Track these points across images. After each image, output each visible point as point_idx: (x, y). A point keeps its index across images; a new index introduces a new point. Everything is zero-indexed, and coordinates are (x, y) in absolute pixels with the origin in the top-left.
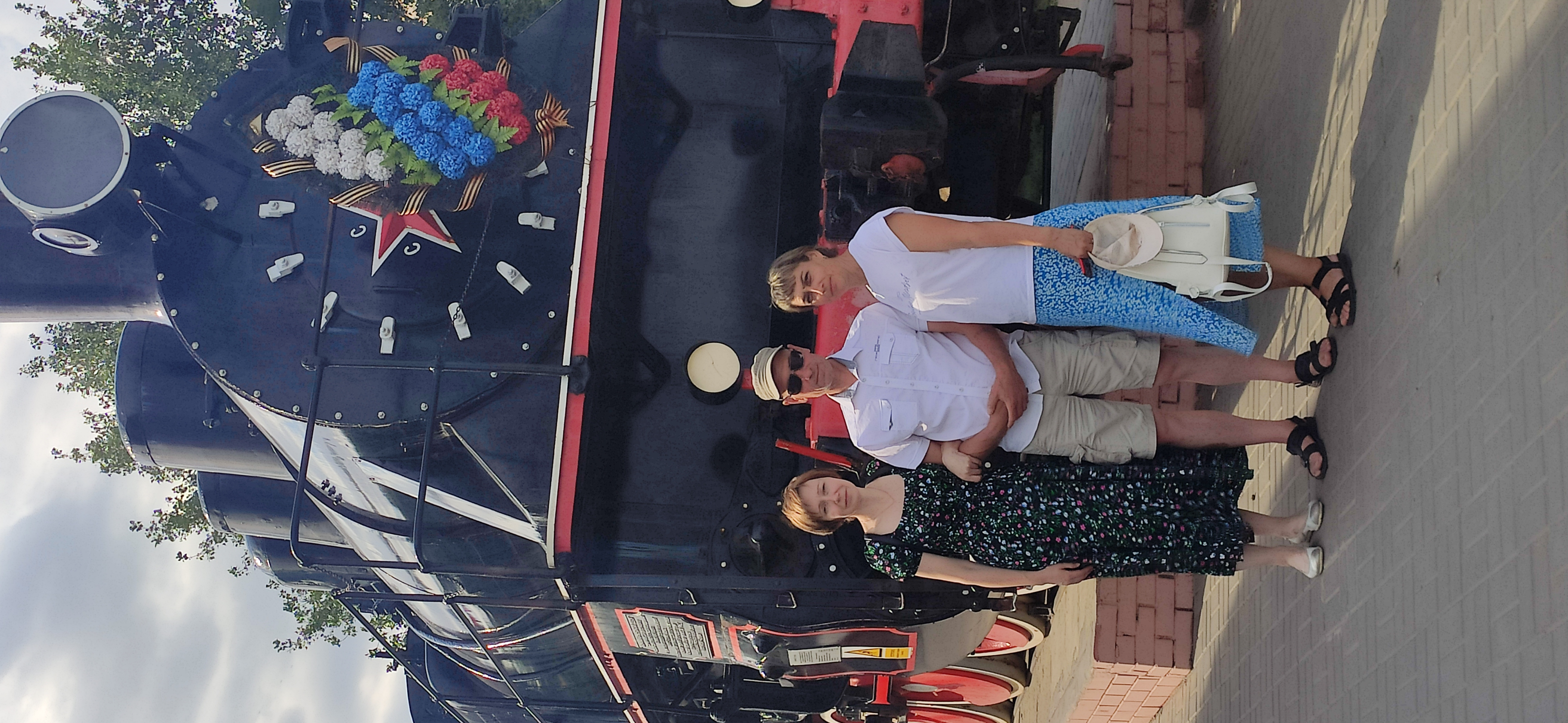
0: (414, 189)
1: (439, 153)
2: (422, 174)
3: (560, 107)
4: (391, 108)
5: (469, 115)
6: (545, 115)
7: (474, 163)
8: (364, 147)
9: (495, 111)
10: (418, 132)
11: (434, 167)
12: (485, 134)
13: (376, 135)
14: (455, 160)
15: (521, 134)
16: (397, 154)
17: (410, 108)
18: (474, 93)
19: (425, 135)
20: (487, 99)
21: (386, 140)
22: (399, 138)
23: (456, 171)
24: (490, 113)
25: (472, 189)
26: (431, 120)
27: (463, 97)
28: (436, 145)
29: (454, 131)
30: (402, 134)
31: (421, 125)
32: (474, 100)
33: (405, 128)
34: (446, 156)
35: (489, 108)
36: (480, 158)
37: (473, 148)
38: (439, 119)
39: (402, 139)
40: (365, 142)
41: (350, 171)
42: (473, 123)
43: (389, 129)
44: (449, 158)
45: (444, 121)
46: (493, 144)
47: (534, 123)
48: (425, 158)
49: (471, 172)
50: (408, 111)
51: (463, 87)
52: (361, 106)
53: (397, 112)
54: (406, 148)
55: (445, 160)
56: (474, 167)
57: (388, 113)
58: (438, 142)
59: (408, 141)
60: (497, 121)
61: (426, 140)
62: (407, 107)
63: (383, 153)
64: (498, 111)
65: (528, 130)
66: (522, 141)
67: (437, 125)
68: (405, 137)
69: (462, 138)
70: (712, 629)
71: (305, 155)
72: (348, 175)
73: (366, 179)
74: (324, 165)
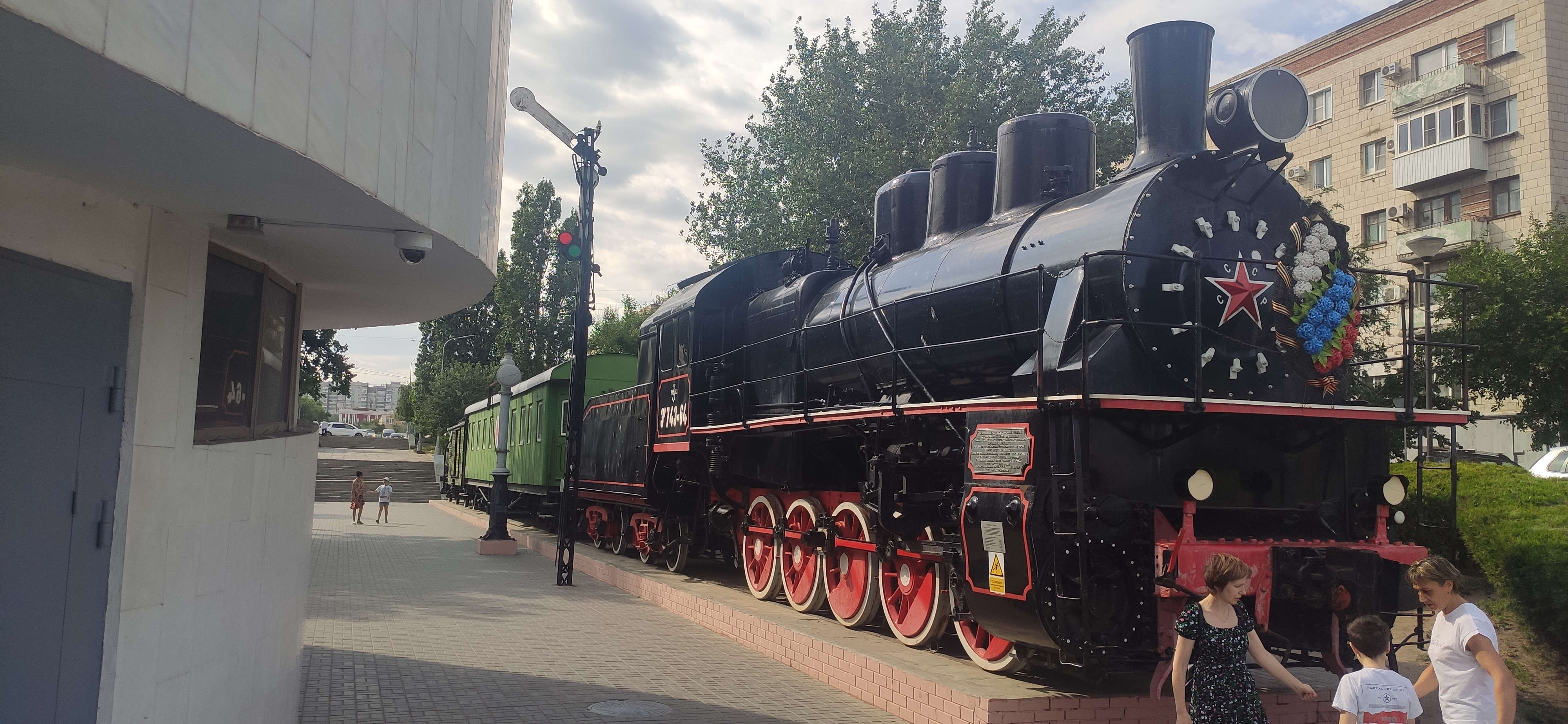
1: (1312, 323)
2: (1300, 313)
3: (1334, 388)
5: (1333, 339)
6: (1332, 382)
7: (1306, 342)
8: (1313, 280)
10: (1324, 311)
11: (1303, 321)
12: (1323, 349)
13: (1320, 287)
14: (1309, 332)
15: (1322, 369)
16: (1311, 299)
19: (1322, 315)
21: (1318, 293)
23: (1302, 333)
24: (1334, 351)
25: (1290, 342)
30: (1323, 302)
31: (1328, 312)
33: (1326, 302)
35: (1337, 350)
36: (1309, 346)
37: (1316, 343)
38: (1332, 322)
39: (1319, 302)
40: (1316, 280)
41: (1299, 272)
43: (1324, 294)
44: (1311, 329)
45: (1331, 325)
46: (1317, 353)
47: (1327, 376)
48: (1310, 315)
49: (1300, 341)
50: (1335, 305)
51: (1347, 335)
52: (1334, 277)
53: (1334, 298)
54: (1314, 304)
55: (1309, 326)
56: (1304, 344)
57: (1333, 294)
58: (1319, 322)
59: (1318, 305)
63: (1311, 292)
65: (1323, 372)
66: (1318, 370)
67: (1328, 321)
69: (1321, 336)
70: (1016, 478)
71: (1305, 247)
72: (1296, 271)
73: (1294, 282)
74: (1300, 256)
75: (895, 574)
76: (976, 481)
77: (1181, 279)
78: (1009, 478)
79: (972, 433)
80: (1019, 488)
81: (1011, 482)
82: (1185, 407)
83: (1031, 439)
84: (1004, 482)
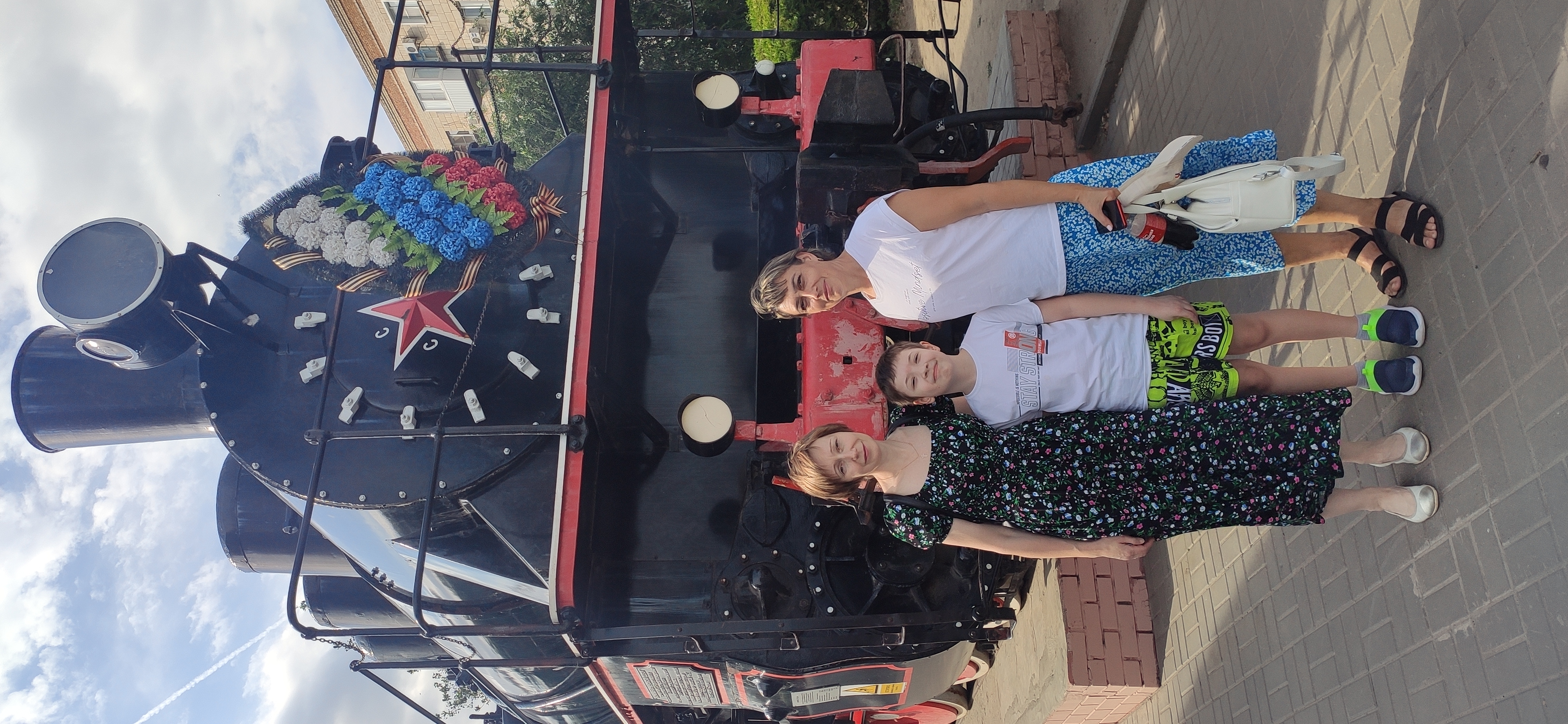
0: (416, 272)
1: (439, 237)
2: (423, 257)
3: (553, 195)
4: (392, 198)
5: (467, 202)
6: (539, 200)
7: (472, 245)
8: (368, 236)
9: (492, 198)
10: (419, 219)
11: (435, 251)
12: (483, 218)
13: (380, 224)
14: (454, 242)
15: (517, 218)
16: (399, 240)
17: (411, 198)
18: (472, 183)
19: (426, 221)
20: (484, 187)
21: (389, 228)
22: (401, 225)
23: (455, 253)
24: (487, 200)
25: (472, 269)
26: (431, 207)
27: (462, 187)
28: (436, 229)
29: (452, 216)
30: (403, 220)
31: (421, 212)
32: (471, 189)
33: (405, 215)
34: (445, 239)
35: (486, 195)
36: (478, 239)
37: (471, 231)
38: (438, 206)
39: (404, 226)
40: (369, 231)
41: (354, 258)
42: (471, 210)
43: (392, 218)
44: (448, 240)
45: (443, 207)
46: (490, 227)
47: (529, 208)
48: (425, 241)
49: (470, 253)
50: (409, 201)
51: (462, 178)
52: (365, 200)
53: (398, 202)
54: (408, 235)
55: (444, 242)
56: (473, 250)
57: (390, 203)
58: (437, 227)
59: (409, 228)
60: (494, 207)
61: (426, 225)
62: (407, 198)
63: (386, 239)
64: (495, 198)
65: (523, 215)
66: (518, 225)
67: (436, 211)
68: (406, 223)
69: (460, 222)
70: (718, 676)
71: (313, 247)
72: (353, 262)
73: (371, 266)
74: (331, 255)
77: (393, 409)
78: (720, 681)
79: (662, 703)
80: (732, 675)
81: (725, 681)
82: (576, 451)
84: (726, 686)
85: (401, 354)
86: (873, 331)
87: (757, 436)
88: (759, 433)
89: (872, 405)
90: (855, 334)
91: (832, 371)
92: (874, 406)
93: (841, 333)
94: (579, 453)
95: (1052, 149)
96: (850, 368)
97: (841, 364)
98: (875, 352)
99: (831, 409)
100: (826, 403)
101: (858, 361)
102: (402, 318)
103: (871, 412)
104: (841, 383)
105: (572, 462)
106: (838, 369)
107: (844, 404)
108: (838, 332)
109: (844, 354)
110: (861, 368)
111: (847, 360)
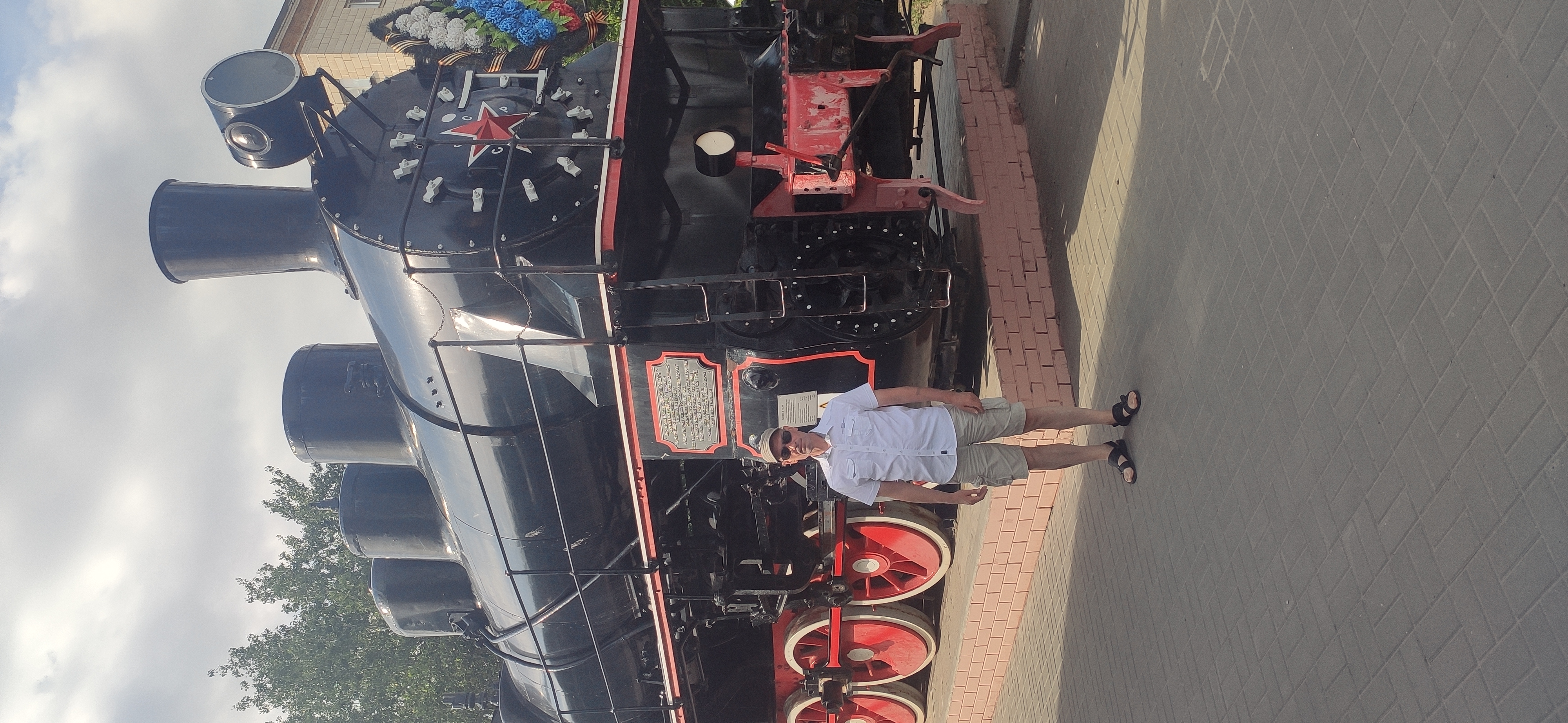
0: (499, 51)
1: (517, 28)
2: (504, 41)
3: (601, 13)
4: (483, 3)
5: (538, 9)
6: (591, 16)
7: (541, 36)
8: (464, 27)
9: (557, 7)
10: (503, 16)
11: (513, 37)
12: (549, 19)
13: (473, 20)
14: (527, 33)
15: (574, 22)
16: (487, 30)
17: (497, 5)
19: (507, 18)
21: (480, 22)
22: (488, 20)
23: (528, 39)
24: (553, 8)
25: (540, 53)
26: (512, 9)
28: (515, 23)
29: (528, 15)
30: (491, 17)
31: (505, 12)
32: (541, 1)
33: (492, 14)
36: (545, 32)
37: (541, 26)
38: (517, 9)
39: (491, 21)
40: (464, 24)
41: (453, 42)
42: (541, 13)
43: (482, 17)
45: (521, 10)
46: (555, 26)
47: (583, 19)
48: (507, 30)
49: (539, 43)
52: (462, 8)
53: (488, 6)
54: (494, 26)
55: (521, 31)
56: (542, 40)
57: (482, 6)
59: (495, 22)
60: (558, 13)
61: (507, 20)
62: (494, 5)
63: (478, 29)
64: (559, 8)
65: (579, 22)
66: (574, 27)
67: (515, 12)
68: (493, 19)
69: (533, 19)
70: (720, 378)
71: (422, 36)
72: (451, 45)
73: (465, 47)
74: (435, 42)
75: (867, 580)
76: (729, 441)
77: (466, 192)
78: (720, 389)
79: (668, 450)
80: (731, 372)
81: (725, 386)
82: (616, 158)
83: (667, 356)
84: (725, 397)
85: (474, 156)
86: (839, 92)
87: (753, 162)
88: (754, 159)
89: (839, 130)
90: (827, 94)
91: (810, 113)
92: (841, 131)
93: (816, 93)
94: (618, 160)
95: (984, 86)
96: (823, 111)
97: (816, 109)
98: (842, 103)
99: (808, 133)
100: (806, 130)
101: (829, 107)
102: (475, 134)
103: (840, 134)
104: (816, 119)
105: (613, 165)
106: (814, 112)
107: (819, 130)
108: (813, 93)
109: (819, 104)
110: (832, 111)
111: (821, 107)
